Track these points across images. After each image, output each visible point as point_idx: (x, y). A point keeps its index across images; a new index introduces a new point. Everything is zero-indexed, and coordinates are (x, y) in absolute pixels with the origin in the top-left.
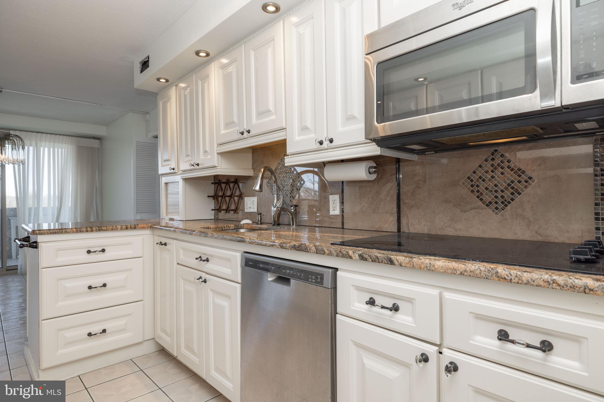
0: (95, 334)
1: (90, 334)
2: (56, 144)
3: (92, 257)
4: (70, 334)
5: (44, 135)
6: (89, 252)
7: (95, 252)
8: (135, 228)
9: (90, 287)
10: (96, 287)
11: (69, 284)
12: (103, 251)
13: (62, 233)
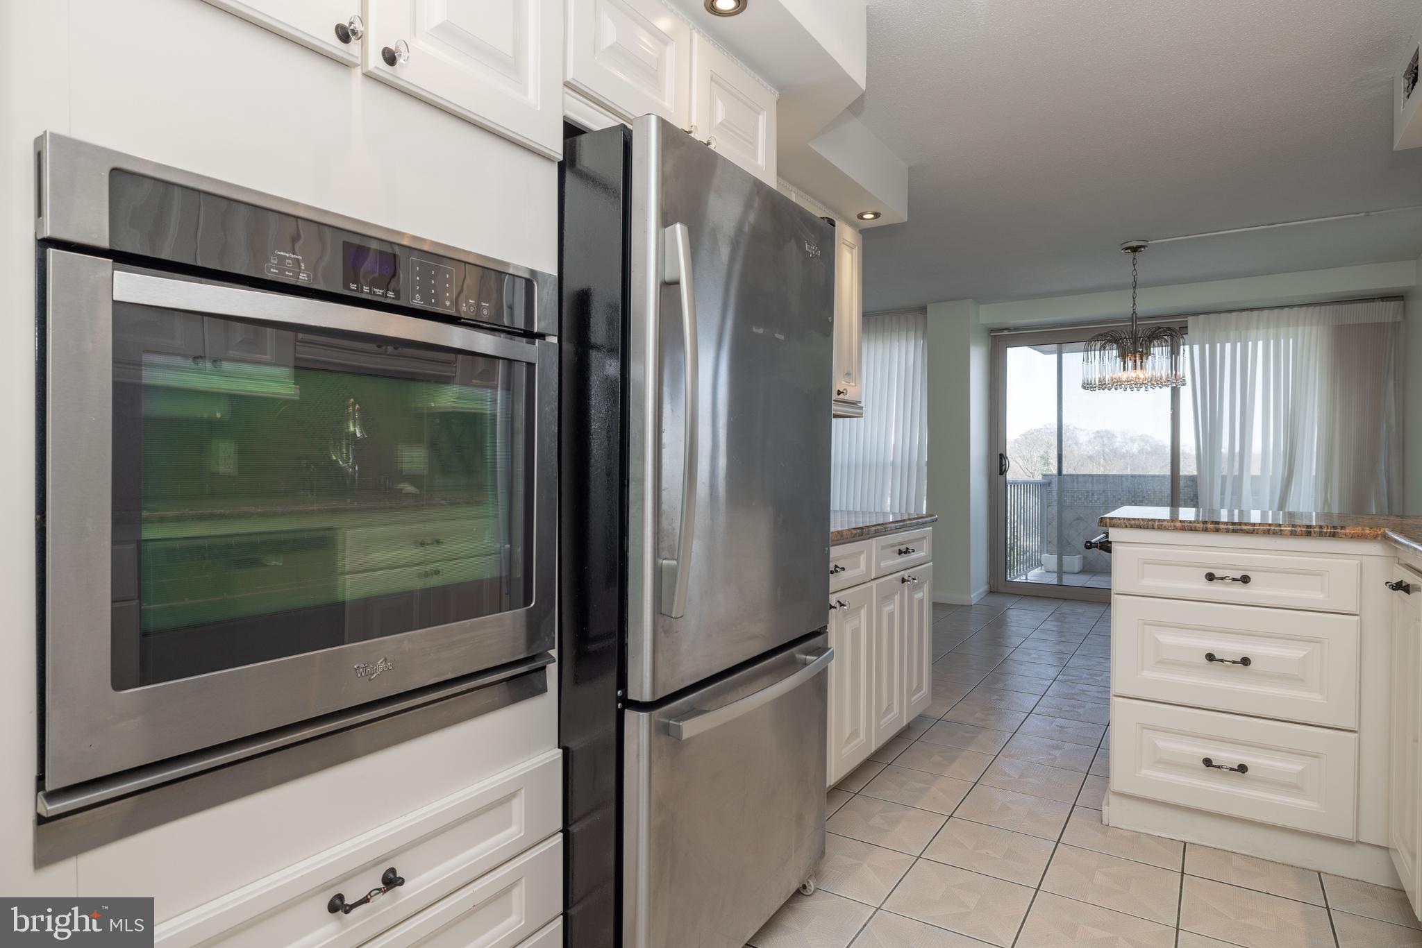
0: (1218, 767)
1: (1208, 762)
2: (1282, 330)
3: (1216, 589)
4: (1167, 744)
5: (1255, 313)
6: (1210, 577)
7: (1222, 579)
8: (1333, 535)
9: (1210, 657)
10: (1222, 661)
11: (1168, 638)
12: (1245, 579)
13: (1153, 528)
